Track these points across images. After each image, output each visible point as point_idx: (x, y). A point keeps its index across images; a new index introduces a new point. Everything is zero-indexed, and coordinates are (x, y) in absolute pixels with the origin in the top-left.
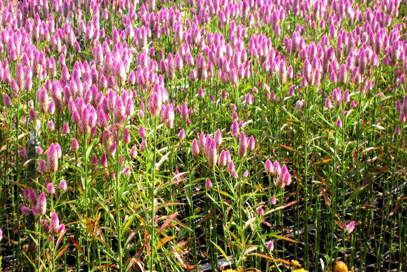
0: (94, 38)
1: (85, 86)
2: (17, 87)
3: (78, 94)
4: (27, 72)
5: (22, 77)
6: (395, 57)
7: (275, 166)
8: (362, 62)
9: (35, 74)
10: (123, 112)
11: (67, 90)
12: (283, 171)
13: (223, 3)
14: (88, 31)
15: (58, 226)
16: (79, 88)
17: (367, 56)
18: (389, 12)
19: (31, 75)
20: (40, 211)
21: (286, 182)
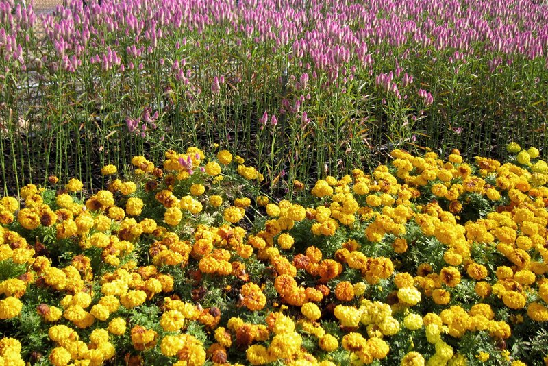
0: (317, 18)
1: (319, 43)
2: (279, 42)
3: (315, 47)
4: (285, 35)
5: (283, 37)
6: (485, 36)
7: (424, 93)
8: (470, 38)
9: (289, 35)
10: (344, 57)
11: (309, 45)
12: (429, 96)
13: (387, 2)
14: (314, 15)
15: (306, 119)
16: (316, 44)
17: (473, 34)
18: (481, 11)
19: (287, 36)
20: (296, 110)
21: (430, 102)
